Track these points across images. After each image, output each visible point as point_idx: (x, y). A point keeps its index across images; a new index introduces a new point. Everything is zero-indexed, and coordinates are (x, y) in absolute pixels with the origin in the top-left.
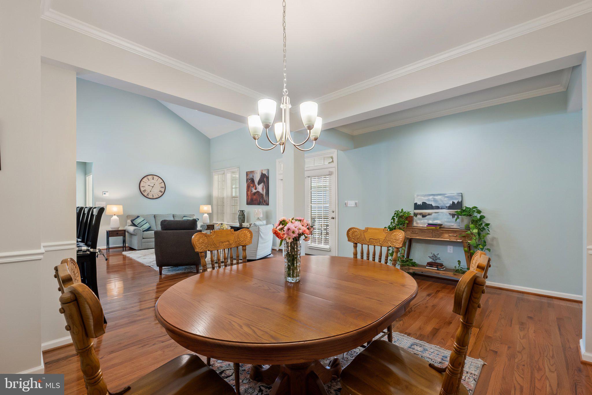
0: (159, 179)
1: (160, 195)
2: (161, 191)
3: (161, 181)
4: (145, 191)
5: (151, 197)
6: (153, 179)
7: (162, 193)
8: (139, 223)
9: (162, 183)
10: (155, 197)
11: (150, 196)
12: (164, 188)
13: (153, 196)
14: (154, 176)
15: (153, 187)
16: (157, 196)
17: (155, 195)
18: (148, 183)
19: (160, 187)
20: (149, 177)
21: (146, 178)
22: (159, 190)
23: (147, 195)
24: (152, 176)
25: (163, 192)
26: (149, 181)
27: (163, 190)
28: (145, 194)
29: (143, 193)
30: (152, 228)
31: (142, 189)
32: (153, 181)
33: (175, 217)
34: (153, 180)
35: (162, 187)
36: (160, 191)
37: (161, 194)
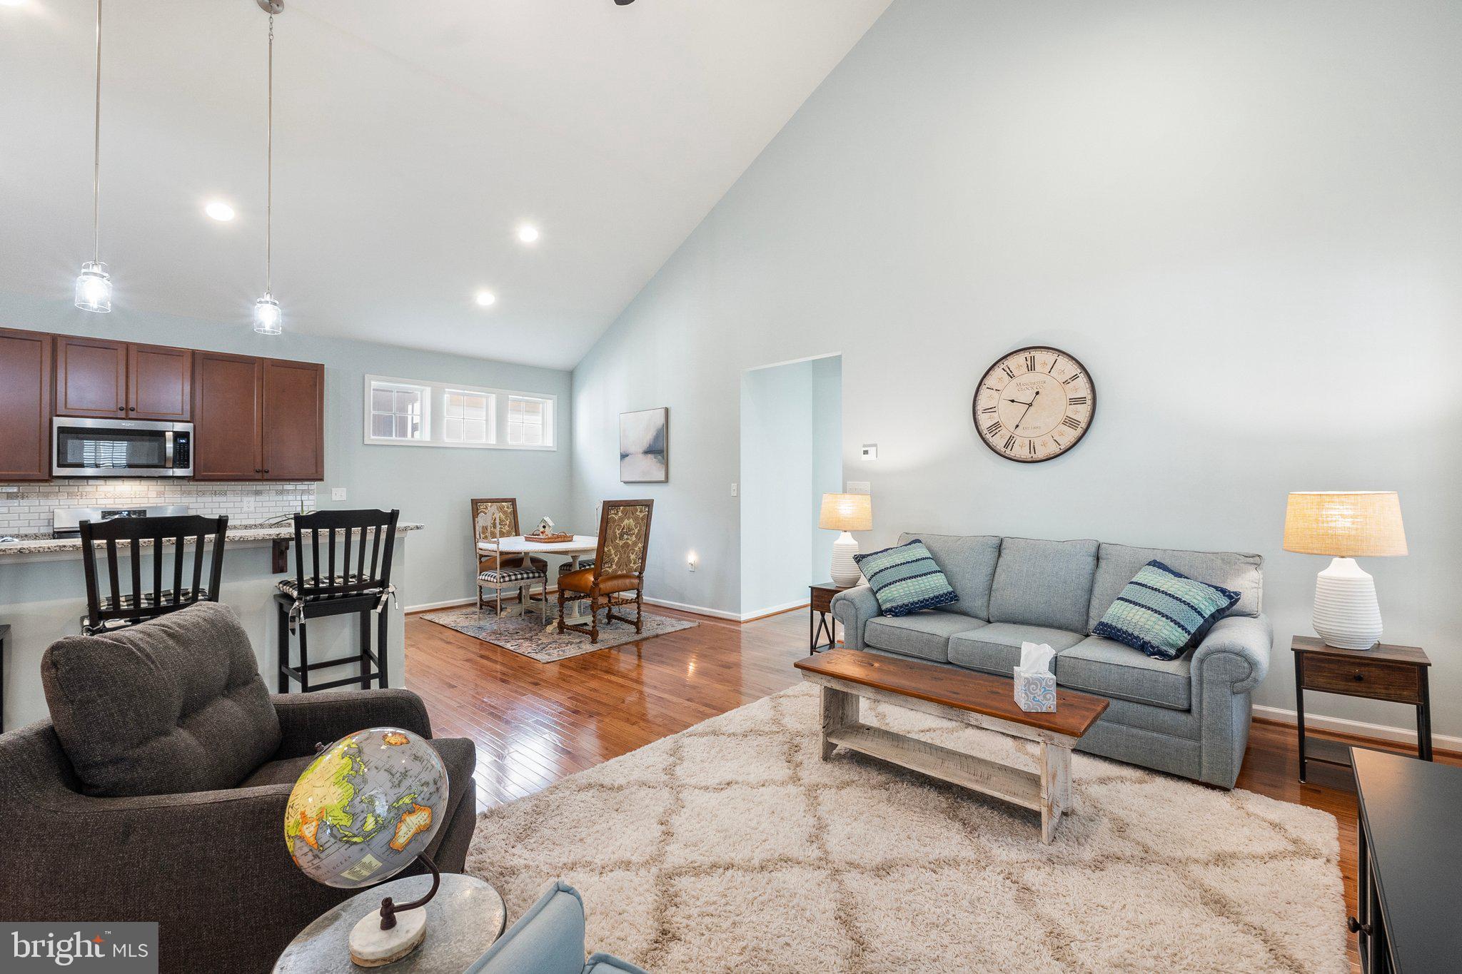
0: (1062, 361)
1: (1066, 441)
2: (1070, 422)
3: (1073, 369)
4: (997, 426)
5: (1023, 453)
6: (1031, 368)
7: (1079, 431)
8: (876, 574)
9: (1075, 377)
10: (1040, 454)
11: (1020, 451)
12: (1089, 402)
13: (1032, 448)
14: (1033, 353)
15: (1030, 405)
16: (1055, 449)
17: (1044, 445)
18: (1011, 390)
19: (1065, 402)
20: (1012, 363)
21: (998, 372)
22: (1061, 418)
23: (1006, 446)
24: (1027, 354)
25: (1084, 425)
26: (1015, 381)
27: (1082, 413)
28: (999, 442)
29: (988, 436)
30: (965, 603)
31: (985, 421)
32: (1031, 376)
33: (1103, 563)
34: (1031, 374)
35: (1080, 401)
36: (1065, 423)
37: (1072, 434)
